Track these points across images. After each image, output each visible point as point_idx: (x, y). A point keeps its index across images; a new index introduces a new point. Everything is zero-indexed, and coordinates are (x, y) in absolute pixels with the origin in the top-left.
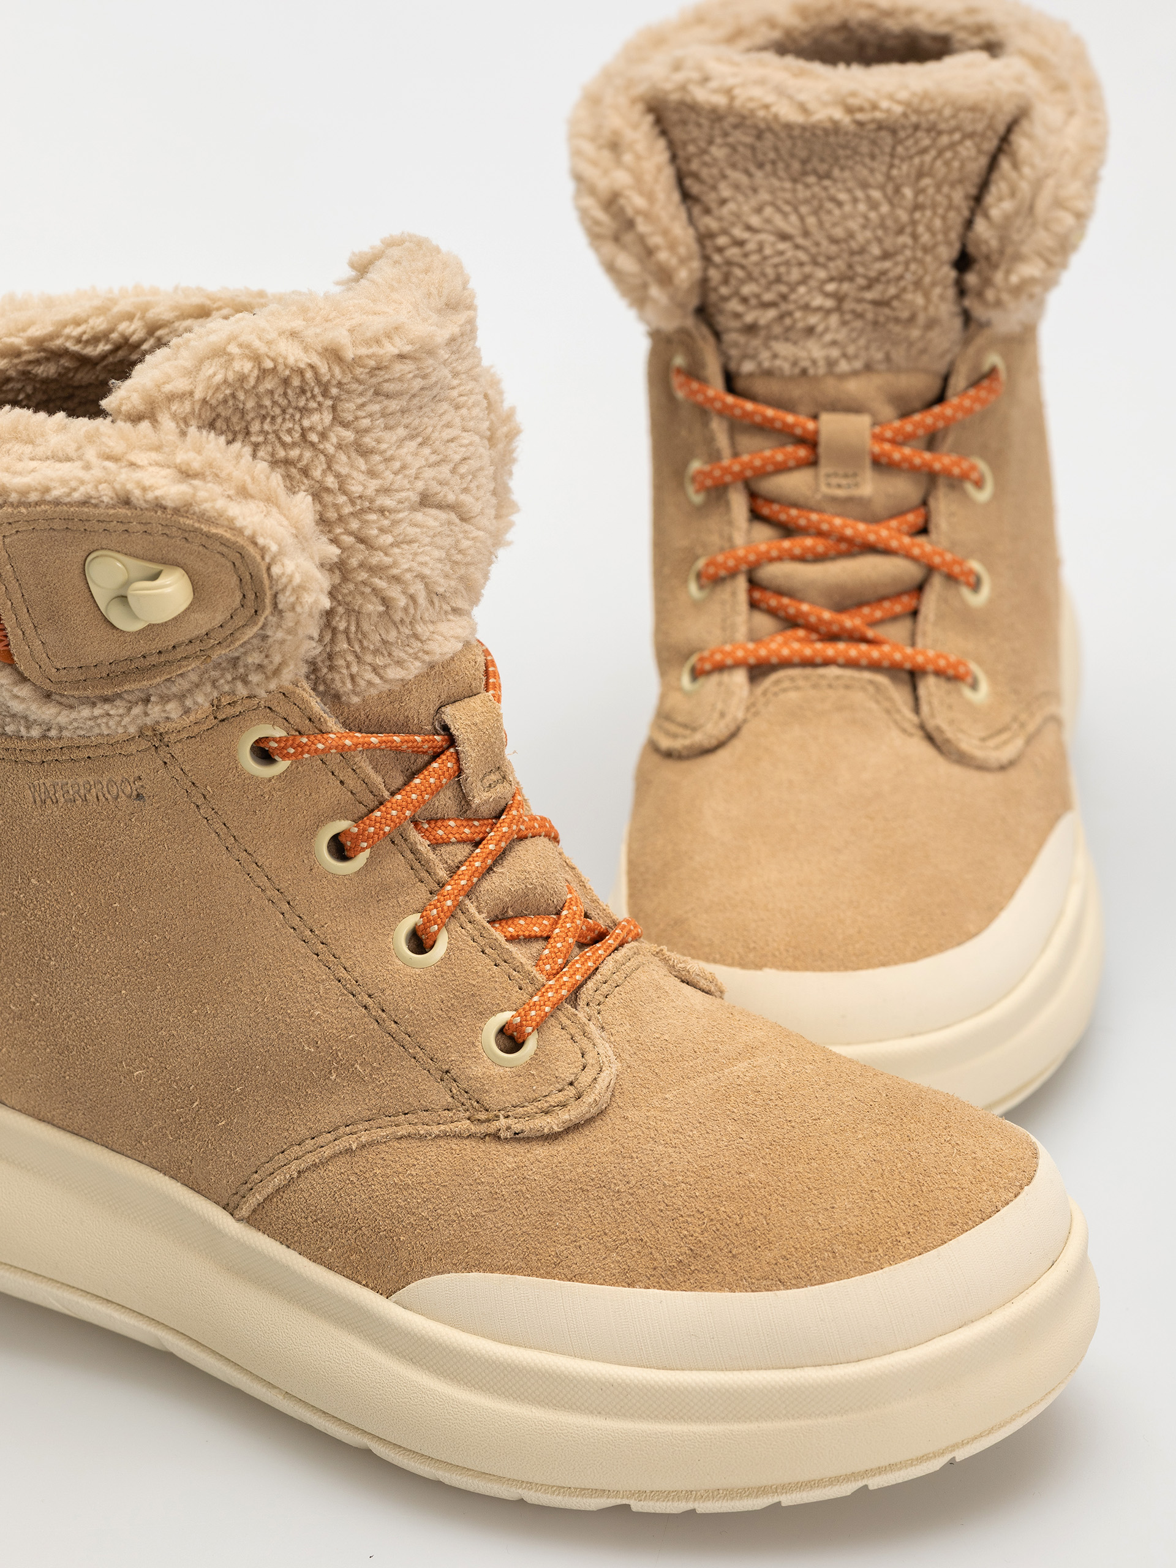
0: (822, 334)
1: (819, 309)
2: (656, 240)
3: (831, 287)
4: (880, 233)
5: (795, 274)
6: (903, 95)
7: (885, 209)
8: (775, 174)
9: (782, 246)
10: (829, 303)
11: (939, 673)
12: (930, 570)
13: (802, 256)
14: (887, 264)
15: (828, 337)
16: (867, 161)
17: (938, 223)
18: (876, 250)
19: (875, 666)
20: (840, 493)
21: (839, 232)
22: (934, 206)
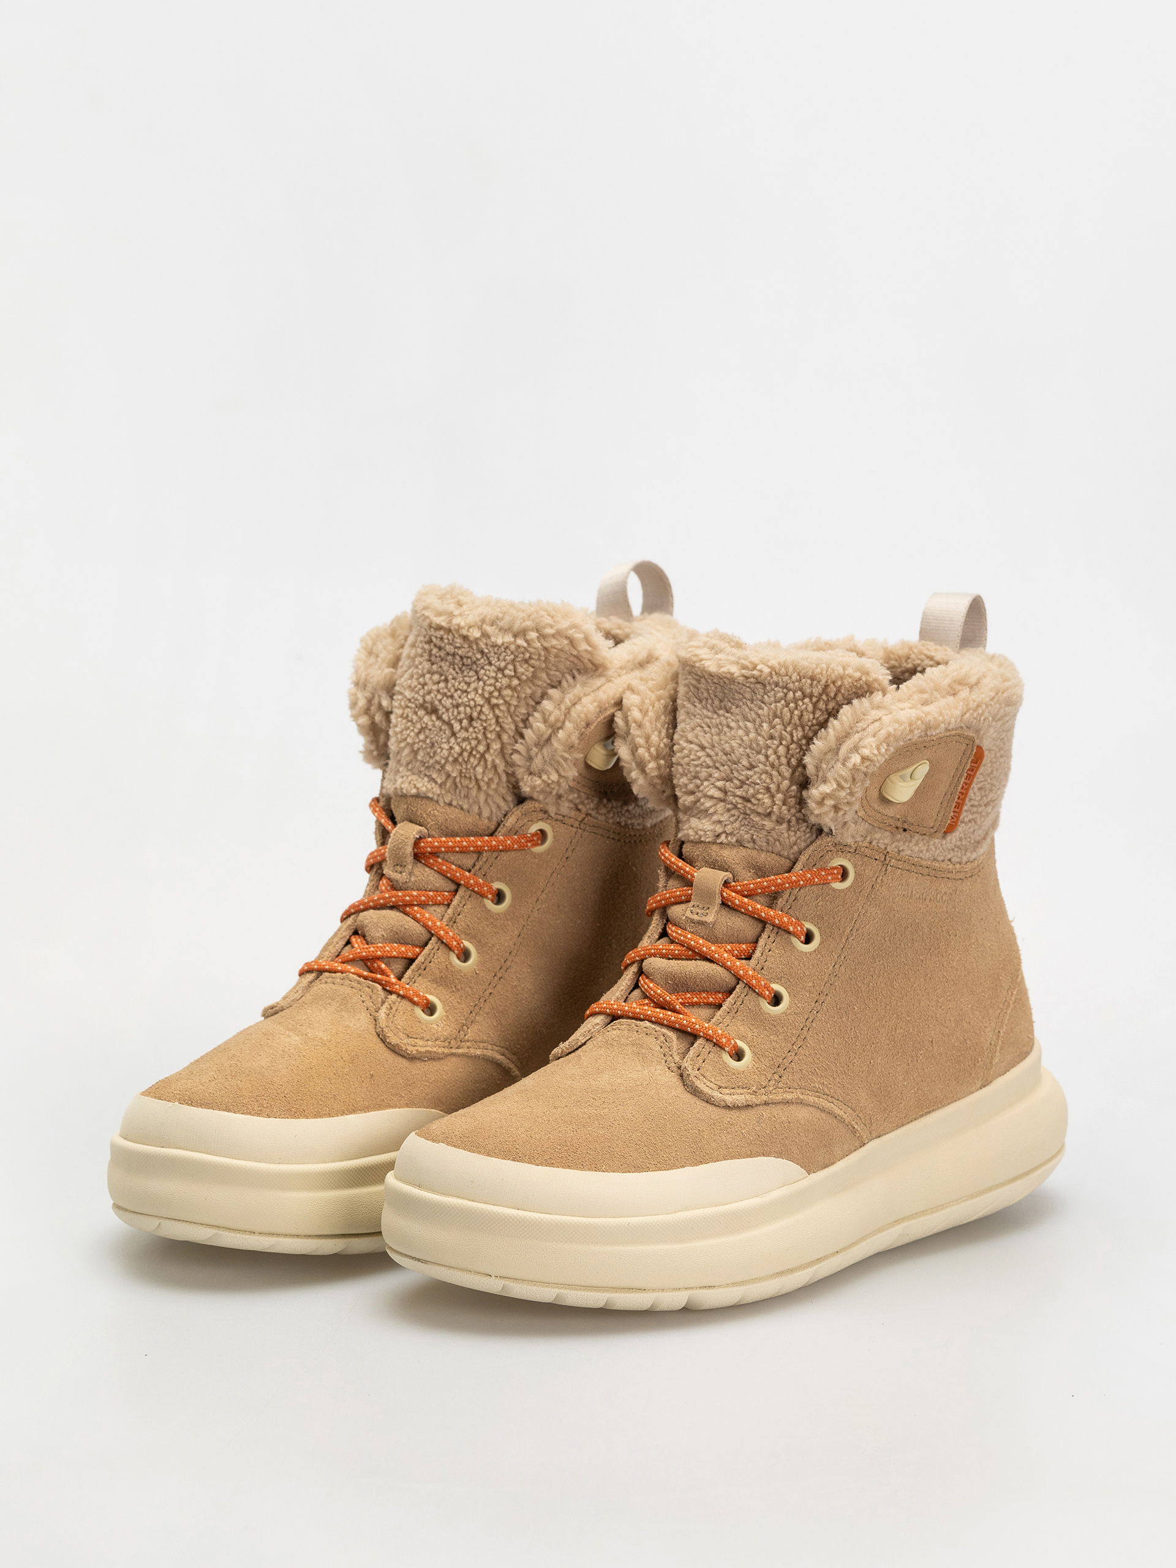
0: (712, 814)
1: (712, 797)
2: (640, 741)
3: (720, 784)
4: (748, 751)
5: (703, 775)
6: (773, 662)
7: (752, 735)
8: (705, 707)
9: (700, 754)
10: (718, 794)
11: (708, 1039)
12: (738, 980)
13: (709, 761)
14: (750, 773)
15: (715, 818)
16: (749, 703)
17: (782, 750)
18: (745, 762)
19: (671, 1027)
20: (696, 917)
21: (727, 747)
22: (781, 738)
